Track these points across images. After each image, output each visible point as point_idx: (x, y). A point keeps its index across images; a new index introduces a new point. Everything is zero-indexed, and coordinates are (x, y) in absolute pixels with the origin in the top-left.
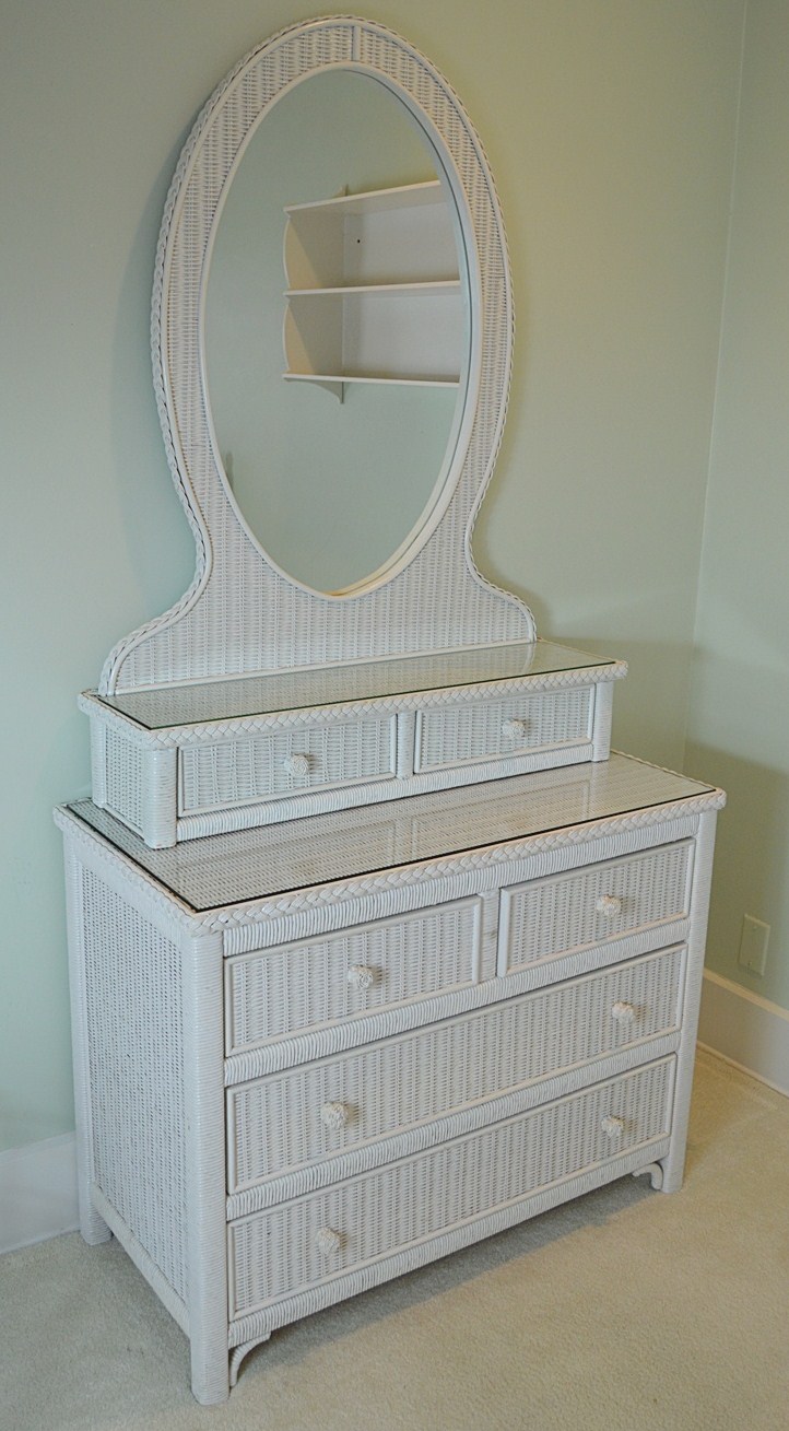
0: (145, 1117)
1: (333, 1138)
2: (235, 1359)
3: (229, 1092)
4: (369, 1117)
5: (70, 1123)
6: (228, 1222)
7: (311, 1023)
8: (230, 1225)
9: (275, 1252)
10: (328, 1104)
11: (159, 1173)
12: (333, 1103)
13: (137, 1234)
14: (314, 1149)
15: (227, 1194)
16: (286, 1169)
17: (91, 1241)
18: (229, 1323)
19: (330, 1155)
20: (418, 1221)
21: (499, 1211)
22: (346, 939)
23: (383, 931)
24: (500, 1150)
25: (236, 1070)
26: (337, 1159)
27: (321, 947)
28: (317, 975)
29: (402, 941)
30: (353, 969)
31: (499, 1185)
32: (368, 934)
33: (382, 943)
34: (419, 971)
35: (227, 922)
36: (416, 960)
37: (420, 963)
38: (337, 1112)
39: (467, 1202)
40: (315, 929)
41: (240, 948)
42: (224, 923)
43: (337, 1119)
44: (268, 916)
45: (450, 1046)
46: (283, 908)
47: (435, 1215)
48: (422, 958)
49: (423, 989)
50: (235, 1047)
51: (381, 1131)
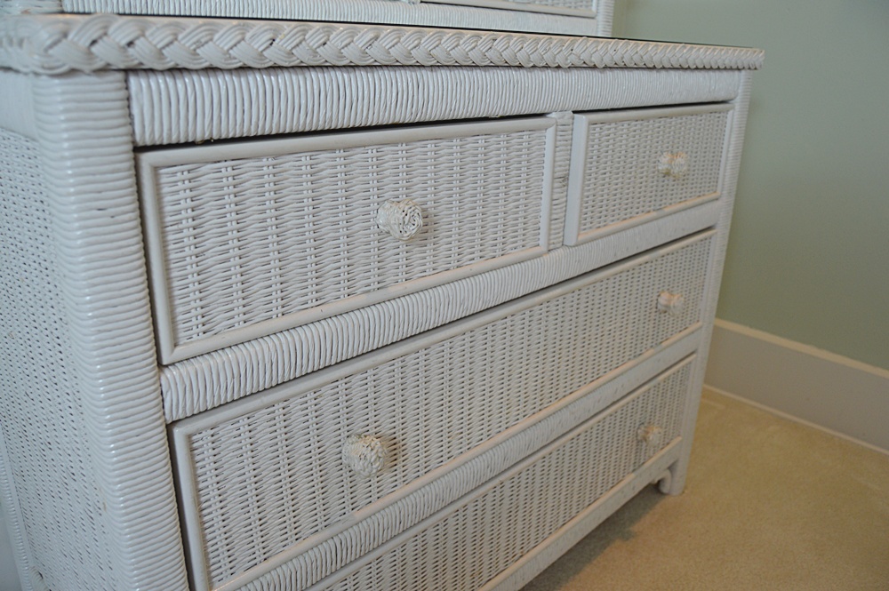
1: (361, 489)
3: (178, 433)
4: (411, 454)
7: (319, 301)
10: (354, 438)
12: (359, 436)
14: (335, 509)
16: (294, 548)
19: (358, 515)
20: (468, 578)
21: (549, 546)
22: (374, 151)
23: (429, 146)
24: (552, 476)
25: (188, 389)
26: (369, 520)
27: (334, 159)
28: (327, 211)
29: (457, 169)
30: (387, 205)
31: (548, 516)
32: (408, 147)
33: (429, 168)
34: (479, 223)
35: (130, 44)
36: (475, 205)
37: (479, 209)
38: (372, 450)
39: (518, 542)
40: (321, 119)
41: (170, 129)
42: (123, 48)
43: (372, 460)
44: (225, 54)
45: (508, 344)
46: (260, 43)
47: (485, 566)
48: (482, 203)
49: (481, 254)
50: (176, 345)
51: (426, 470)
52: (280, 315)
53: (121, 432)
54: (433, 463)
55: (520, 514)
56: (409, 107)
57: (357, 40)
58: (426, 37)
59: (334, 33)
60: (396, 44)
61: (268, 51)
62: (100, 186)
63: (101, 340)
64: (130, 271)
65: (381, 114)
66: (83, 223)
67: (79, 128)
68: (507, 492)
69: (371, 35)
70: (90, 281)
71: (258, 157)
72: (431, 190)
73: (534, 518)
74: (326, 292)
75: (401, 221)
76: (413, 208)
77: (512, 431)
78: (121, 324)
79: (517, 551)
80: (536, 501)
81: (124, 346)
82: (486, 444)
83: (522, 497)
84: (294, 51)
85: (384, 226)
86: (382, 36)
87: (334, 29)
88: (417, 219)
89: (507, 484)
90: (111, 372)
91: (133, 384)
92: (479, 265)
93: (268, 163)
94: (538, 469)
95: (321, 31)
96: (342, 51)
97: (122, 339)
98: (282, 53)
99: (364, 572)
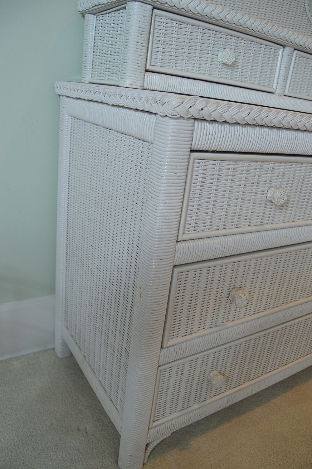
0: (101, 287)
2: (148, 449)
3: (176, 270)
5: (52, 290)
6: (159, 366)
7: (238, 226)
8: (160, 368)
9: (183, 385)
10: (236, 289)
11: (108, 325)
12: (238, 288)
13: (87, 359)
14: (220, 320)
15: (162, 347)
16: (201, 333)
17: (60, 355)
18: (149, 429)
19: (229, 324)
20: (262, 368)
21: (298, 363)
22: (272, 164)
23: (293, 165)
24: (307, 330)
25: (184, 253)
26: (232, 328)
27: (256, 166)
28: (249, 188)
29: (302, 177)
30: (273, 189)
31: (301, 349)
32: (285, 165)
33: (291, 175)
34: (305, 203)
35: (202, 109)
36: (306, 194)
37: (307, 197)
38: (245, 295)
39: (286, 358)
40: (257, 148)
41: (204, 145)
42: (199, 110)
43: (244, 300)
44: (232, 117)
45: (304, 261)
46: (244, 114)
47: (270, 365)
48: (309, 194)
49: (303, 217)
50: (184, 234)
51: (258, 311)
52: (222, 229)
53: (159, 265)
54: (262, 309)
55: (290, 344)
56: (290, 147)
57: (279, 116)
58: (305, 118)
59: (271, 113)
60: (293, 119)
61: (247, 117)
62: (178, 164)
63: (162, 226)
64: (178, 200)
65: (279, 149)
66: (168, 177)
67: (176, 140)
68: (287, 332)
69: (284, 115)
70: (164, 201)
71: (229, 160)
72: (290, 185)
73: (295, 348)
74: (240, 222)
75: (279, 197)
76: (285, 192)
77: (297, 303)
78: (170, 220)
79: (285, 361)
80: (298, 340)
81: (169, 230)
82: (285, 306)
83: (292, 336)
84: (255, 119)
85: (270, 198)
86: (288, 116)
87: (271, 111)
88: (285, 197)
89: (288, 328)
90: (162, 239)
91: (168, 246)
92: (301, 222)
93: (233, 163)
94: (302, 324)
95: (267, 111)
96: (272, 120)
97: (169, 227)
98: (251, 119)
99: (223, 351)
